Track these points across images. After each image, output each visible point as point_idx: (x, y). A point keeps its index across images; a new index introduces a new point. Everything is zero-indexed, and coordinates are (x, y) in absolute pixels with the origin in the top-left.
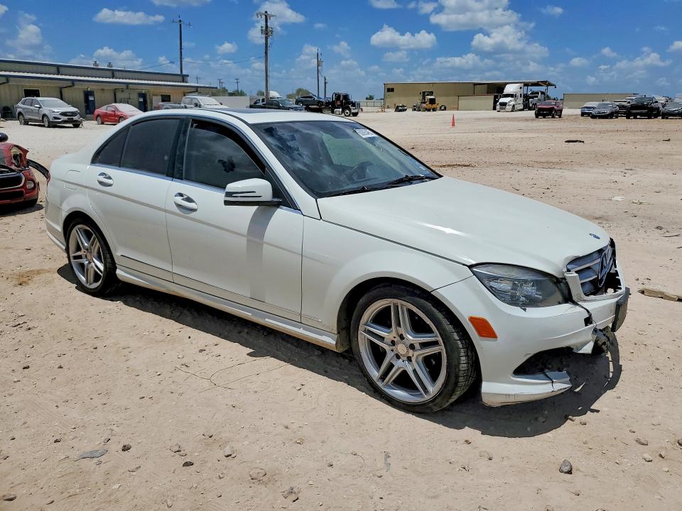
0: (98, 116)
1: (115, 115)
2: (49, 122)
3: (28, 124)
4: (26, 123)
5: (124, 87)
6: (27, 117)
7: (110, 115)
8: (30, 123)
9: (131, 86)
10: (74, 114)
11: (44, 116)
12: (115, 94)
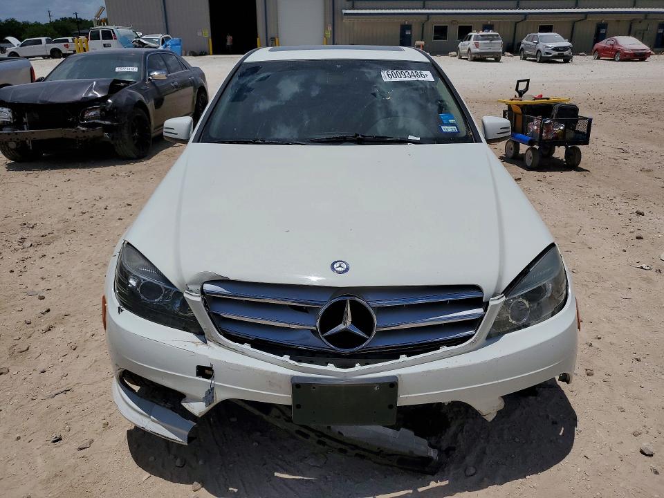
0: (597, 50)
1: (612, 50)
2: (541, 56)
3: (526, 60)
4: (525, 59)
5: (642, 16)
6: (527, 52)
7: (608, 49)
8: (528, 58)
9: (650, 16)
10: (565, 49)
11: (539, 51)
12: (631, 26)
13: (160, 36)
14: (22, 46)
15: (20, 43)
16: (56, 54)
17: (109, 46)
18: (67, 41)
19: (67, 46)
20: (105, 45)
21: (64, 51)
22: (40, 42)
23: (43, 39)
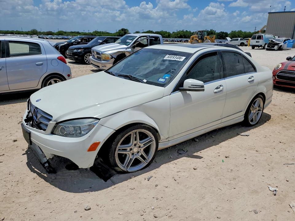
13: (284, 39)
14: (231, 41)
15: (231, 40)
16: (242, 45)
17: (259, 42)
18: (248, 39)
19: (247, 42)
20: (257, 42)
21: (246, 43)
22: (238, 40)
23: (239, 39)
